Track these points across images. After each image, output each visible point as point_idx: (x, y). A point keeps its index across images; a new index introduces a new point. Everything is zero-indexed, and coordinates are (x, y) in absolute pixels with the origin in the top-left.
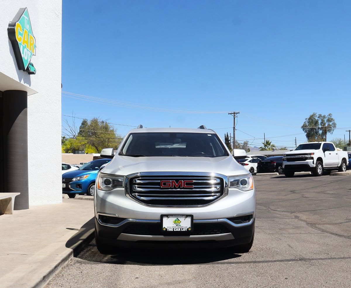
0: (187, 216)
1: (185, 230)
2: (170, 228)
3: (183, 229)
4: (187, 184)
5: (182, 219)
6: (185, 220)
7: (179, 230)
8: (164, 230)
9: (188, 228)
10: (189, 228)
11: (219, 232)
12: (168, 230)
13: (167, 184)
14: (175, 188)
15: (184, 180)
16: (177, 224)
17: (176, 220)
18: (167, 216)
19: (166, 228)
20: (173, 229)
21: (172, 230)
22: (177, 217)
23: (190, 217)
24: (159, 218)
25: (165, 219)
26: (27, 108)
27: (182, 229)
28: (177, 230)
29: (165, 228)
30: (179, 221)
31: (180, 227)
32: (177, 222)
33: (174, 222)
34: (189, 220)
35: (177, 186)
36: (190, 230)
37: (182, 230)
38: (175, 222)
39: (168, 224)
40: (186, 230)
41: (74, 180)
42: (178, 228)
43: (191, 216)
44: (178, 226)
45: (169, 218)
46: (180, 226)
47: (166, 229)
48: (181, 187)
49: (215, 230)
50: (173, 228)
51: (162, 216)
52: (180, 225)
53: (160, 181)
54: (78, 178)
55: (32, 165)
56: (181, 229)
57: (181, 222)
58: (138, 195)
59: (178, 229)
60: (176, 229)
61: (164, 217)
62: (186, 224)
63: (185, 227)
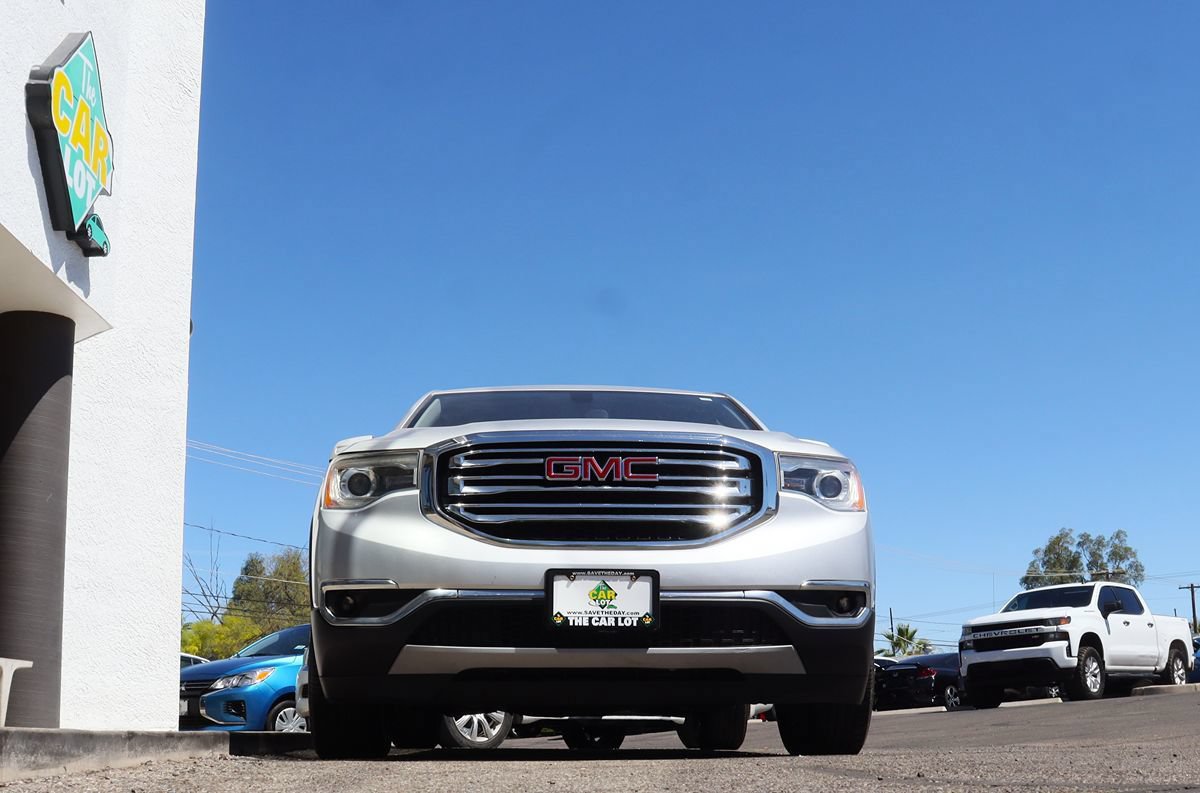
0: (637, 574)
1: (630, 624)
2: (577, 615)
3: (623, 619)
4: (636, 469)
5: (619, 585)
6: (629, 588)
7: (611, 622)
8: (559, 621)
9: (641, 615)
10: (645, 616)
11: (752, 640)
12: (571, 624)
13: (567, 469)
14: (594, 482)
15: (624, 455)
16: (603, 603)
17: (598, 589)
18: (569, 573)
19: (565, 615)
20: (590, 619)
21: (586, 624)
22: (603, 578)
23: (650, 578)
24: (538, 581)
25: (560, 586)
26: (71, 375)
27: (620, 620)
28: (603, 622)
29: (561, 616)
30: (609, 592)
31: (615, 613)
32: (603, 595)
33: (594, 595)
34: (644, 587)
35: (602, 475)
36: (648, 622)
37: (620, 624)
38: (597, 595)
39: (572, 603)
40: (635, 624)
41: (219, 685)
42: (607, 615)
43: (653, 575)
44: (605, 609)
45: (574, 579)
46: (613, 610)
47: (566, 620)
48: (615, 479)
49: (734, 631)
50: (590, 616)
51: (551, 575)
52: (612, 606)
53: (542, 460)
54: (235, 681)
55: (76, 586)
56: (616, 619)
57: (616, 595)
58: (466, 510)
59: (607, 618)
60: (600, 618)
61: (556, 577)
62: (633, 604)
63: (632, 613)
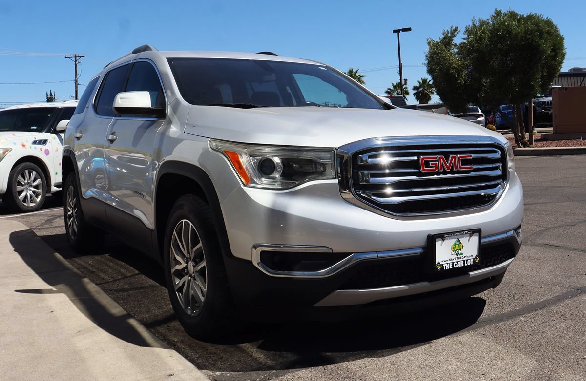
0: (473, 232)
1: (470, 263)
2: (447, 262)
3: (467, 260)
4: (464, 162)
5: (464, 240)
6: (469, 241)
7: (462, 264)
8: (439, 268)
9: (474, 257)
10: (476, 258)
12: (445, 269)
13: (432, 164)
14: (445, 173)
16: (457, 252)
17: (455, 244)
18: (442, 236)
20: (453, 263)
21: (451, 267)
22: (458, 237)
23: (477, 234)
25: (439, 244)
27: (466, 261)
28: (459, 265)
29: (440, 264)
30: (460, 245)
31: (463, 257)
32: (457, 248)
33: (453, 248)
34: (475, 239)
35: (448, 168)
36: (477, 261)
37: (466, 264)
38: (455, 248)
39: (444, 255)
40: (472, 263)
42: (460, 260)
43: (476, 231)
44: (459, 256)
45: (445, 240)
46: (461, 256)
47: (442, 266)
48: (455, 169)
50: (453, 261)
51: (432, 240)
52: (461, 254)
53: (415, 158)
56: (464, 261)
57: (463, 246)
59: (460, 262)
60: (457, 262)
61: (436, 240)
62: (470, 250)
63: (470, 257)
